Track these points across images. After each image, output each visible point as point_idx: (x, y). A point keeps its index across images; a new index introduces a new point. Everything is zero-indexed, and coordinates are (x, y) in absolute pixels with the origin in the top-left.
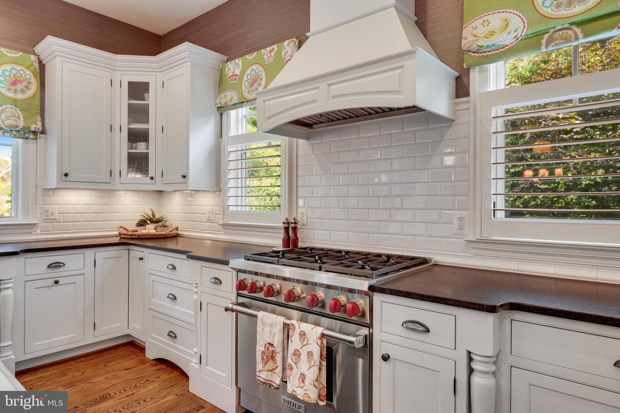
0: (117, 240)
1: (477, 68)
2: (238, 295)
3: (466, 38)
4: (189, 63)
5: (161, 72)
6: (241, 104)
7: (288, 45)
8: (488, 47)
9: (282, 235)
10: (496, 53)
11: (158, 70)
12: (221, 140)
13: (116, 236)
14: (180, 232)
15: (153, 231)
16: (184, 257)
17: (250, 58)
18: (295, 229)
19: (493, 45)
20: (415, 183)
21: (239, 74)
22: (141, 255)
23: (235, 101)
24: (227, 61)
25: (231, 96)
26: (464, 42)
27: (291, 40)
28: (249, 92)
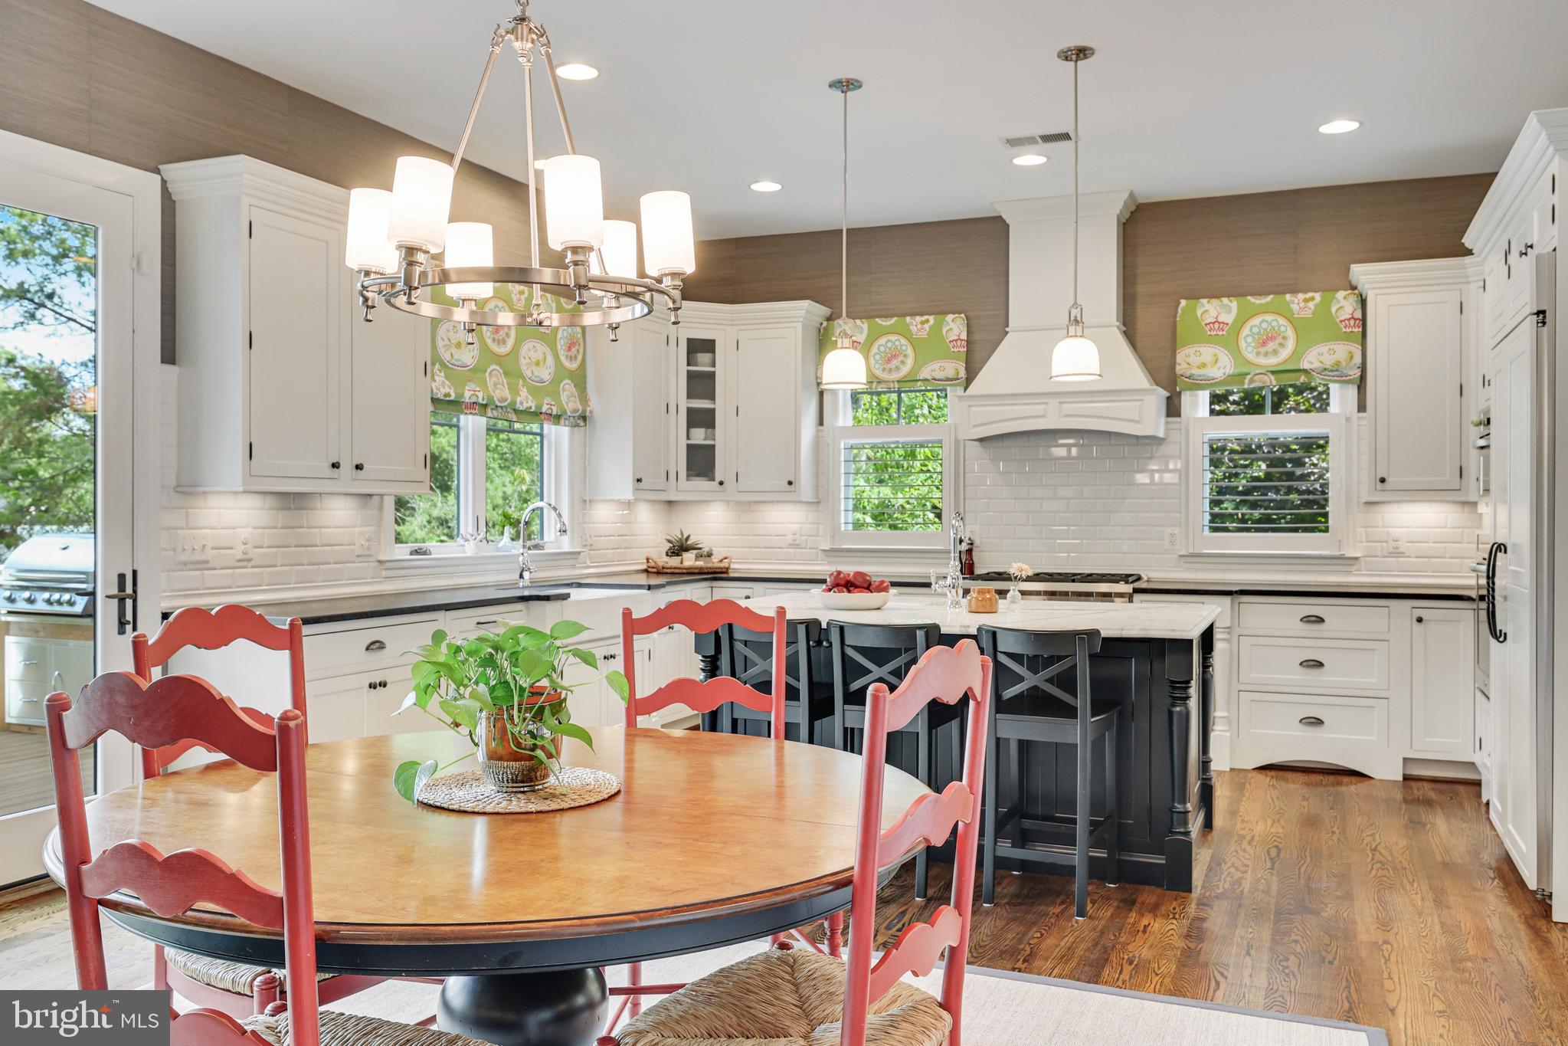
1: (1188, 392)
3: (1179, 365)
5: (733, 326)
6: (868, 384)
7: (953, 321)
8: (1200, 376)
10: (1207, 384)
12: (821, 428)
17: (884, 324)
18: (971, 551)
19: (1204, 375)
20: (1124, 498)
21: (862, 342)
24: (833, 318)
26: (1178, 368)
27: (957, 315)
28: (884, 370)
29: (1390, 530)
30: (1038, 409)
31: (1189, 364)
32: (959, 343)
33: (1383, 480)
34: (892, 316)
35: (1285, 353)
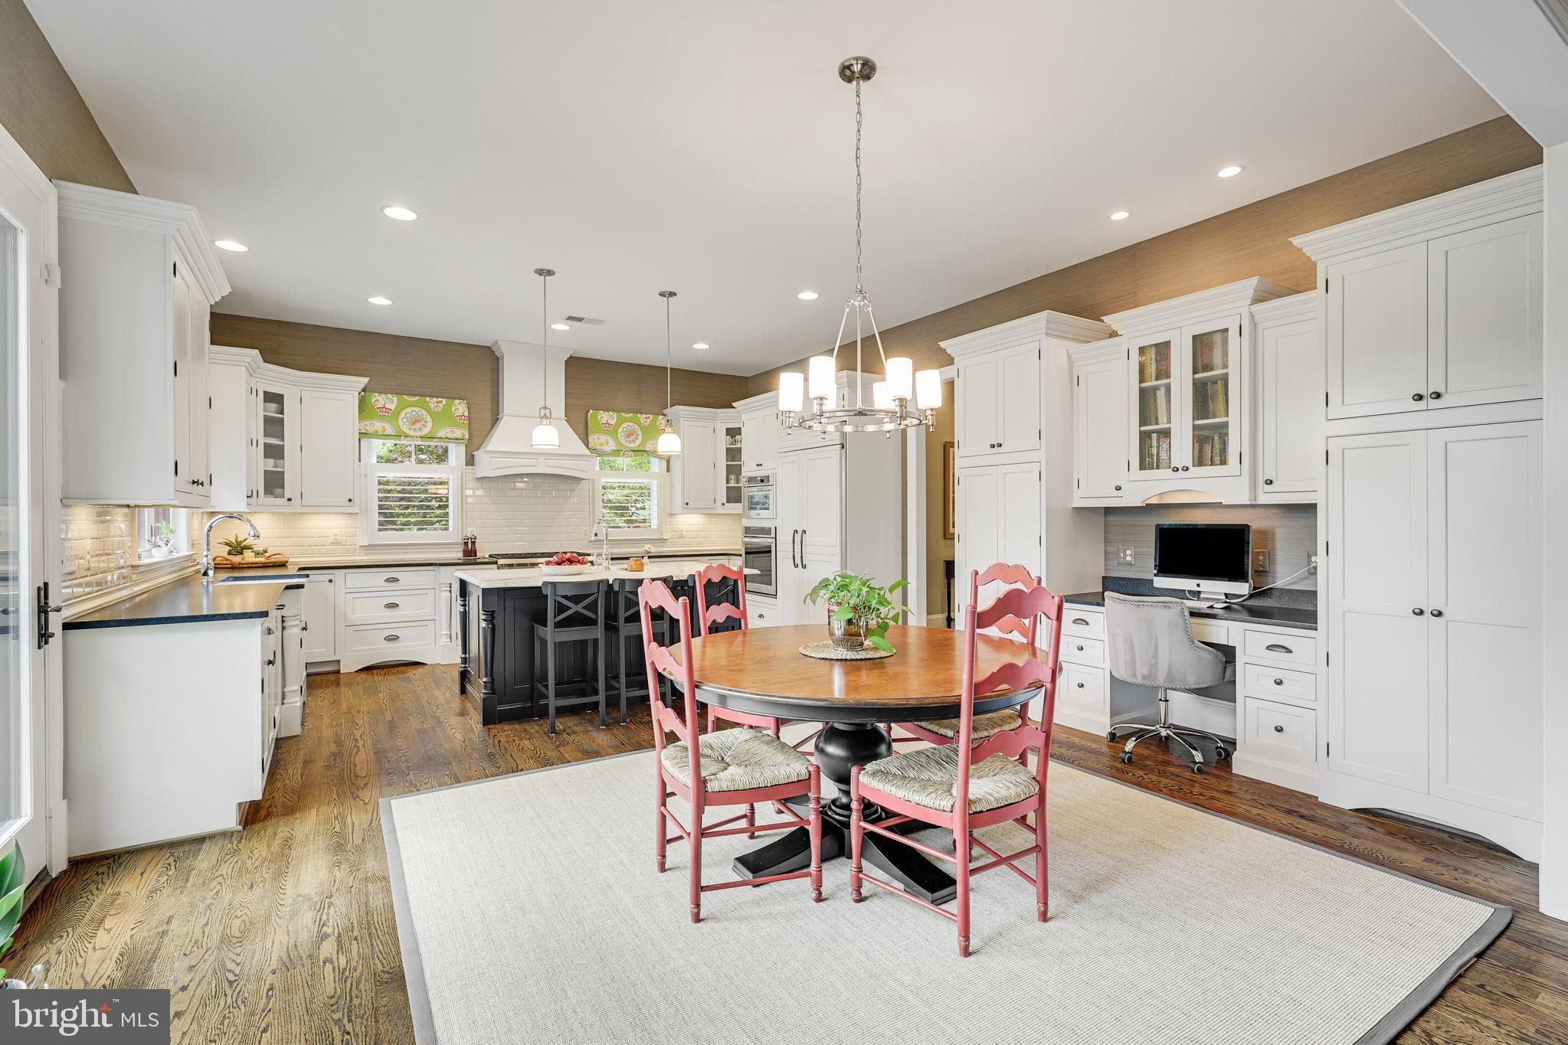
5: (297, 386)
6: (397, 436)
7: (459, 404)
11: (294, 385)
17: (409, 399)
18: (473, 543)
21: (393, 409)
23: (389, 432)
25: (381, 426)
27: (460, 401)
28: (410, 429)
29: (680, 526)
30: (533, 462)
31: (595, 443)
32: (463, 417)
33: (687, 504)
34: (416, 395)
35: (638, 442)
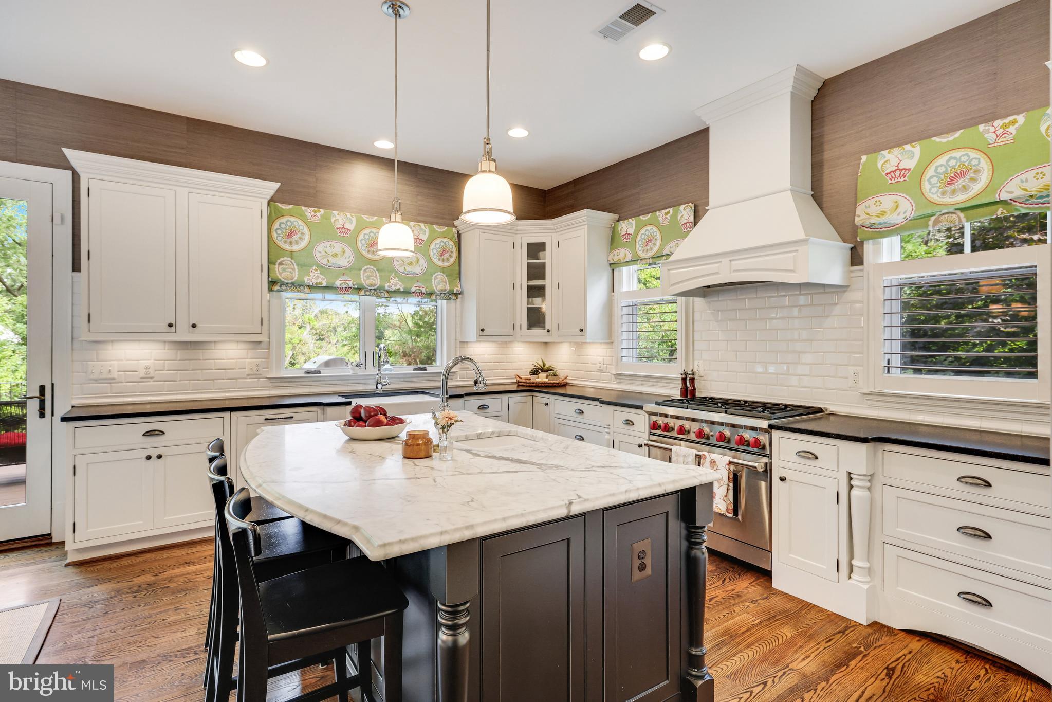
0: (514, 387)
1: (871, 241)
2: (650, 434)
3: (859, 216)
4: (586, 227)
5: (556, 232)
6: (635, 261)
7: (685, 209)
8: (880, 224)
9: (680, 386)
10: (887, 230)
11: (554, 231)
12: (613, 294)
13: (513, 383)
14: (568, 381)
15: (546, 380)
16: (597, 403)
17: (644, 219)
18: (692, 380)
19: (885, 223)
22: (546, 401)
23: (629, 258)
24: (618, 221)
25: (623, 254)
26: (857, 219)
27: (687, 205)
28: (643, 251)
30: (715, 267)
31: (868, 214)
32: (688, 225)
34: (648, 213)
35: (978, 188)
